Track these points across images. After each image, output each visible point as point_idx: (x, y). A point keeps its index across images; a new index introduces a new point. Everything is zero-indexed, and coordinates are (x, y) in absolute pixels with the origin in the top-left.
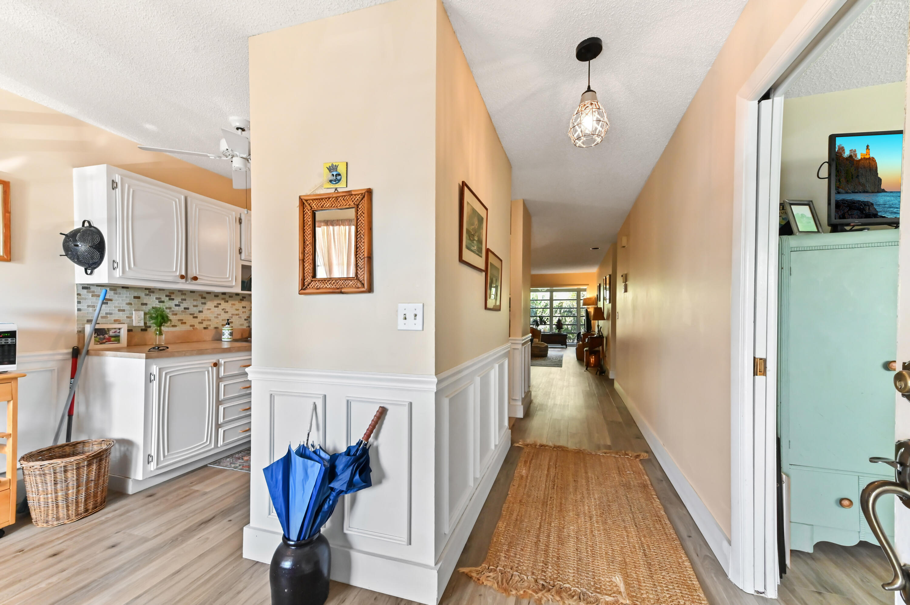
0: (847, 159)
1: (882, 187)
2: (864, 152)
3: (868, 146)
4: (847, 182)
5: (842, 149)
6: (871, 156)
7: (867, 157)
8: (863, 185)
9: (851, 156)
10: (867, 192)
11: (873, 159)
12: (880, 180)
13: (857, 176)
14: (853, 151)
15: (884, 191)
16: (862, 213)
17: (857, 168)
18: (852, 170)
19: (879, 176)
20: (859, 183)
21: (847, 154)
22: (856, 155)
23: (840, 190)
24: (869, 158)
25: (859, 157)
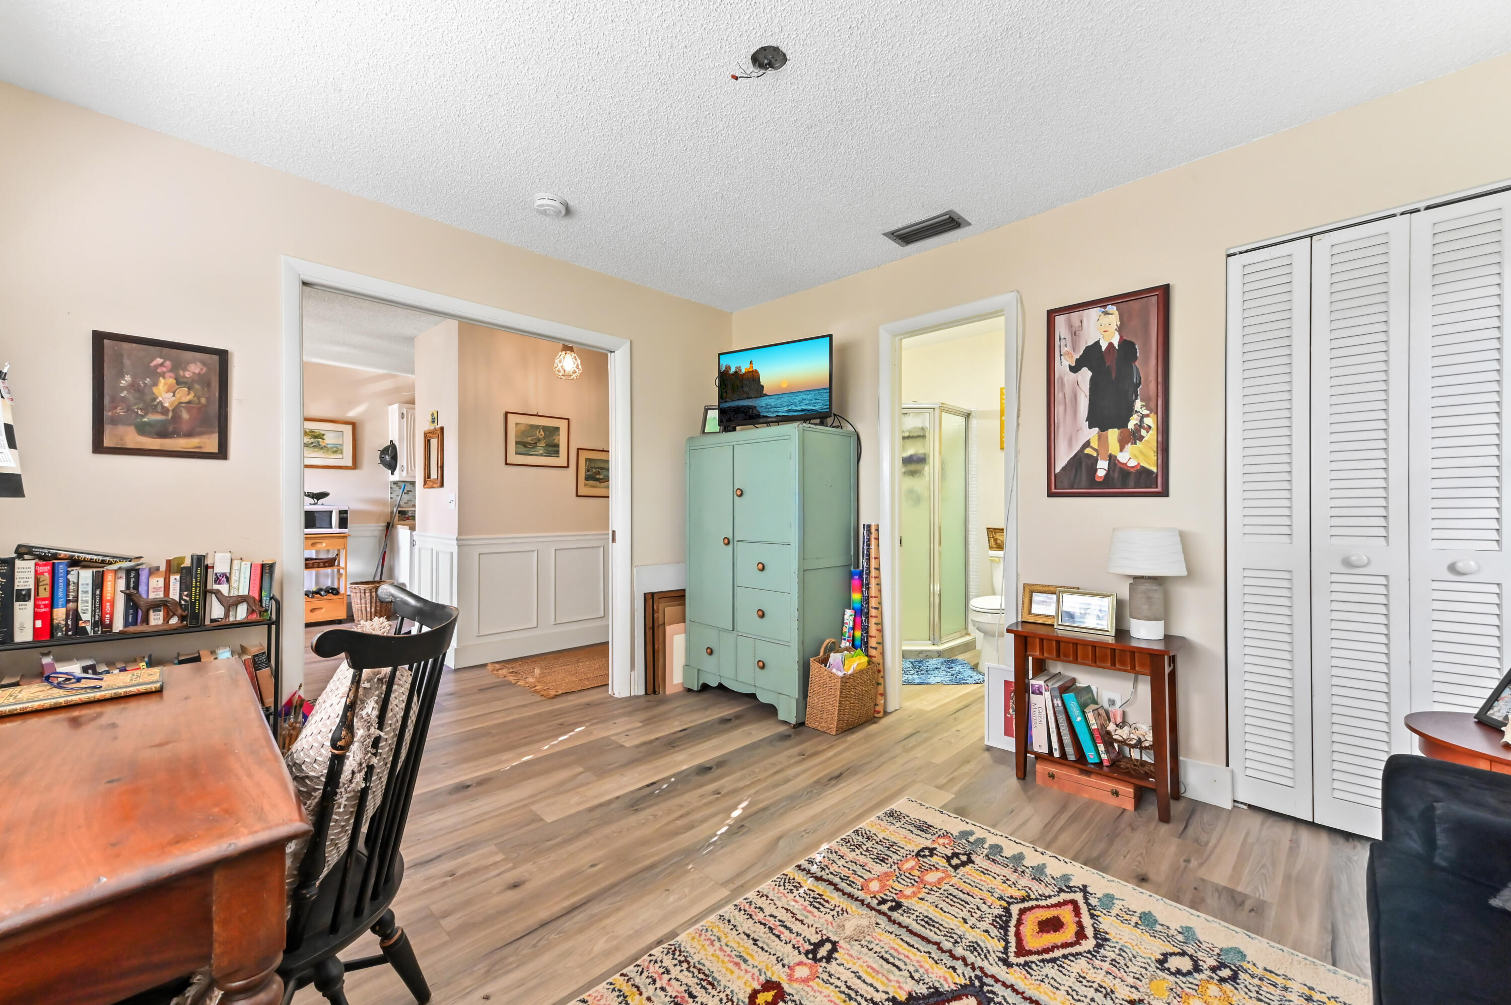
0: (733, 374)
1: (764, 392)
2: (748, 366)
3: (751, 362)
4: (733, 392)
5: (728, 368)
6: (754, 368)
7: (751, 370)
8: (747, 393)
9: (736, 372)
10: (751, 398)
11: (756, 371)
12: (762, 387)
13: (742, 387)
14: (739, 368)
15: (766, 395)
16: (746, 415)
17: (741, 380)
18: (738, 382)
19: (762, 383)
20: (744, 391)
21: (733, 370)
22: (741, 370)
23: (727, 399)
24: (753, 371)
25: (743, 371)
